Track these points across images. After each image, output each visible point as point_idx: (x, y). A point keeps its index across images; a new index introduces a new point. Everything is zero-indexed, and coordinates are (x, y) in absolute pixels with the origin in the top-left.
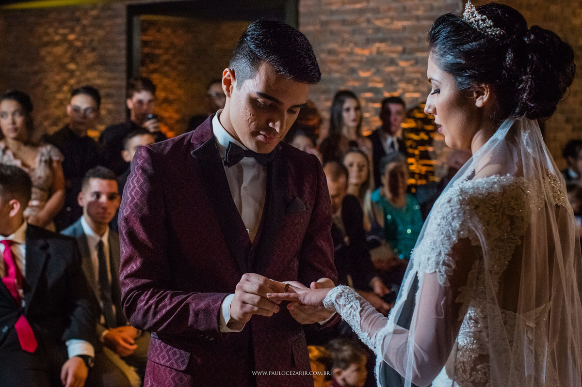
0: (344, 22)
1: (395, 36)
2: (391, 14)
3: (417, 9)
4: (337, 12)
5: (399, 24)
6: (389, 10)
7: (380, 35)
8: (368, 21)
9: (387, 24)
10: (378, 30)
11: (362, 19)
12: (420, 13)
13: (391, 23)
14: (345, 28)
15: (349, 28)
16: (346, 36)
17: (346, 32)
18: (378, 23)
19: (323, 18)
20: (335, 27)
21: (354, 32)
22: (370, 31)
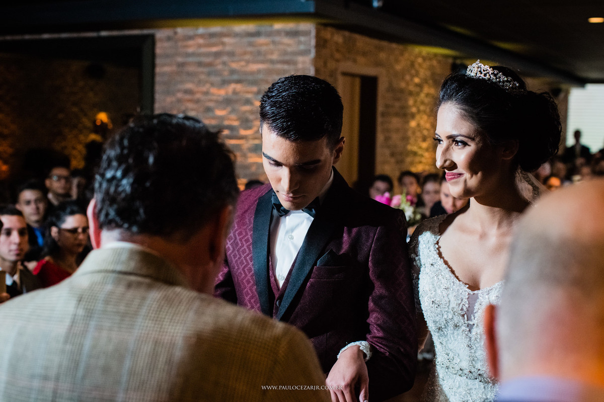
0: (200, 64)
1: (250, 78)
2: (247, 57)
3: (272, 53)
4: (193, 54)
5: (254, 67)
6: (245, 53)
7: (235, 77)
8: (224, 63)
9: (242, 66)
10: (233, 72)
11: (218, 61)
12: (275, 57)
13: (246, 65)
14: (201, 69)
15: (205, 70)
16: (203, 77)
17: (202, 73)
18: (234, 66)
19: (180, 59)
20: (191, 69)
21: (209, 74)
22: (226, 73)
